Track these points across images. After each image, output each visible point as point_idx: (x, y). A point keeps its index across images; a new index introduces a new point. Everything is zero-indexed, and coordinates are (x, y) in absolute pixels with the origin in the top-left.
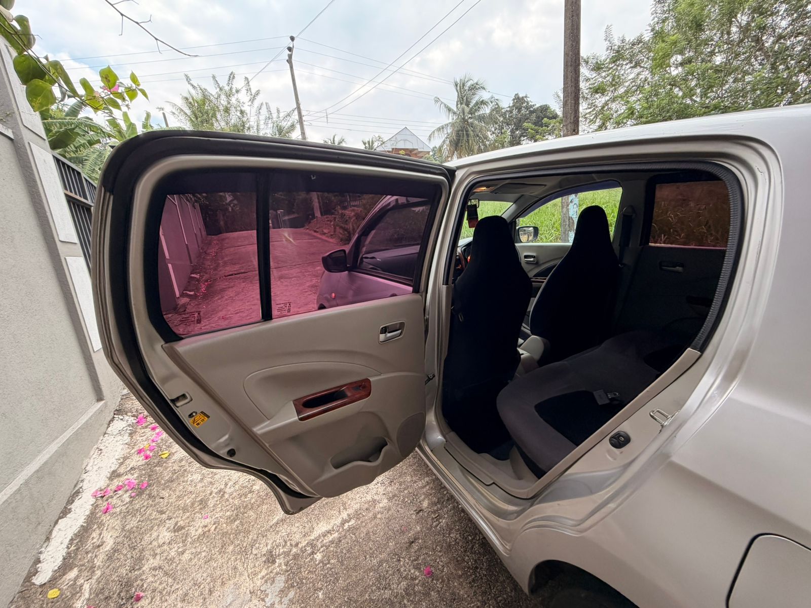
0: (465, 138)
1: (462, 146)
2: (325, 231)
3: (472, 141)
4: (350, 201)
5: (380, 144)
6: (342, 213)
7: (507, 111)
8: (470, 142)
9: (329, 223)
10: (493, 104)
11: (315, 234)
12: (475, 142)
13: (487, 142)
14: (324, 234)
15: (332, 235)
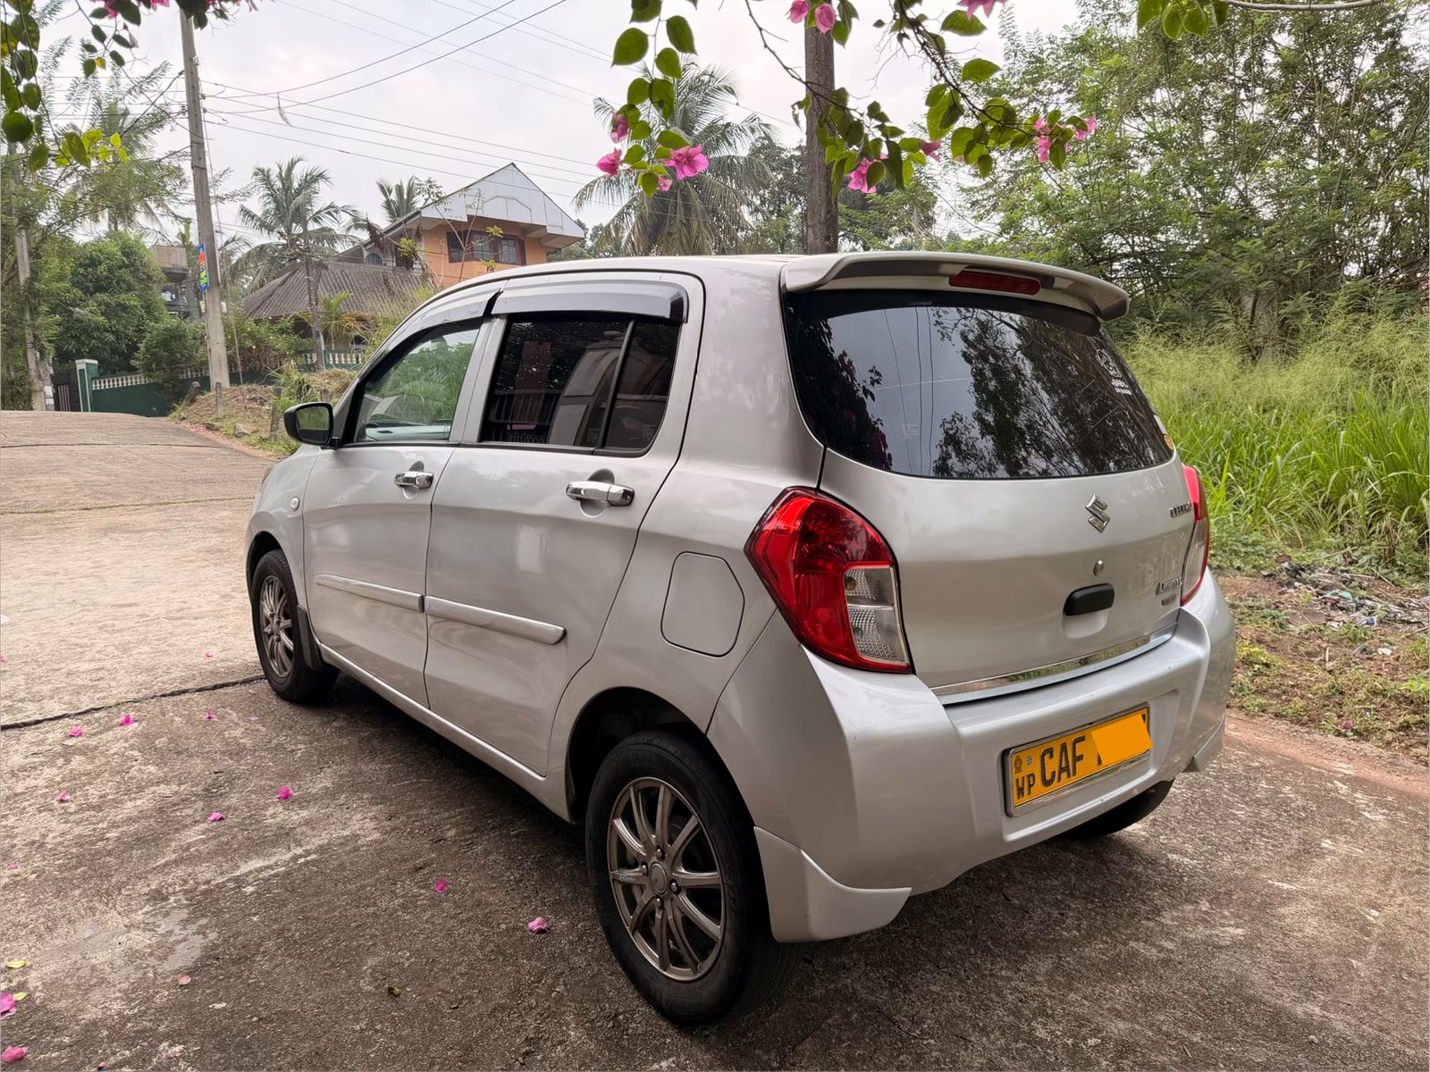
0: (681, 211)
1: (670, 234)
2: (242, 427)
3: (699, 225)
4: (328, 350)
5: (430, 201)
6: (301, 383)
7: (792, 156)
8: (695, 226)
9: (255, 405)
10: (757, 135)
11: (210, 435)
12: (706, 227)
13: (739, 234)
14: (239, 436)
15: (264, 440)
